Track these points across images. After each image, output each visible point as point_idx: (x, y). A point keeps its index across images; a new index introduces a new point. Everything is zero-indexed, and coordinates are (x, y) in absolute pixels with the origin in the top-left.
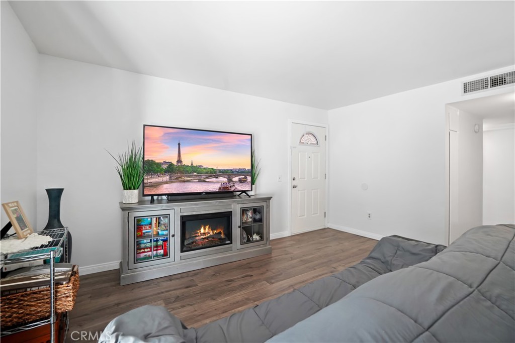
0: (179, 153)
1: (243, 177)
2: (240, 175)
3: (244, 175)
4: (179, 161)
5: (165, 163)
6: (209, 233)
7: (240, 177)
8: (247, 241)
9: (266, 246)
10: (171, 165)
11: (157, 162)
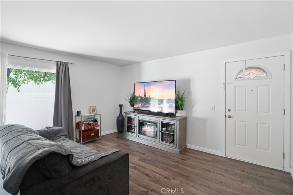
0: (145, 91)
1: (171, 104)
2: (170, 103)
3: (171, 103)
4: (145, 95)
5: (140, 96)
6: (149, 130)
7: (170, 104)
8: (171, 142)
9: (175, 149)
10: (142, 97)
11: (136, 96)
